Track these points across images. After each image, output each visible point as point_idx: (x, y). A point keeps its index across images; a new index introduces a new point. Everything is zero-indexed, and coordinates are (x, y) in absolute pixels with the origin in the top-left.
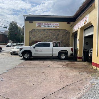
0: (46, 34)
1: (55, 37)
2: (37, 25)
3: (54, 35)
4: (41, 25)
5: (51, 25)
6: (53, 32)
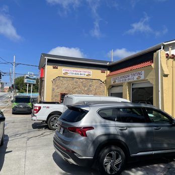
0: (75, 84)
1: (86, 89)
2: (63, 72)
3: (85, 87)
4: (69, 72)
5: (82, 73)
6: (84, 83)
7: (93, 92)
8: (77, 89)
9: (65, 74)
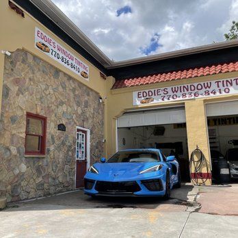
0: (61, 89)
2: (38, 40)
3: (78, 104)
4: (50, 47)
5: (74, 63)
6: (77, 93)
7: (90, 121)
8: (64, 108)
9: (41, 49)
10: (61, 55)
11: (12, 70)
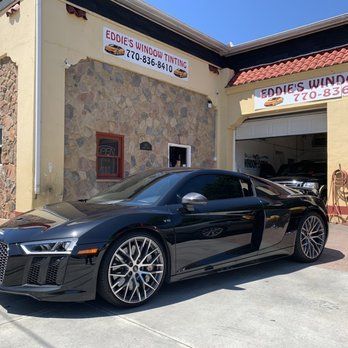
3: (171, 115)
4: (124, 47)
6: (168, 99)
7: (191, 134)
9: (112, 53)
10: (142, 54)
11: (76, 85)
